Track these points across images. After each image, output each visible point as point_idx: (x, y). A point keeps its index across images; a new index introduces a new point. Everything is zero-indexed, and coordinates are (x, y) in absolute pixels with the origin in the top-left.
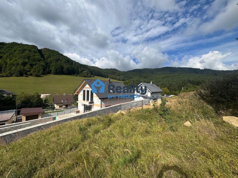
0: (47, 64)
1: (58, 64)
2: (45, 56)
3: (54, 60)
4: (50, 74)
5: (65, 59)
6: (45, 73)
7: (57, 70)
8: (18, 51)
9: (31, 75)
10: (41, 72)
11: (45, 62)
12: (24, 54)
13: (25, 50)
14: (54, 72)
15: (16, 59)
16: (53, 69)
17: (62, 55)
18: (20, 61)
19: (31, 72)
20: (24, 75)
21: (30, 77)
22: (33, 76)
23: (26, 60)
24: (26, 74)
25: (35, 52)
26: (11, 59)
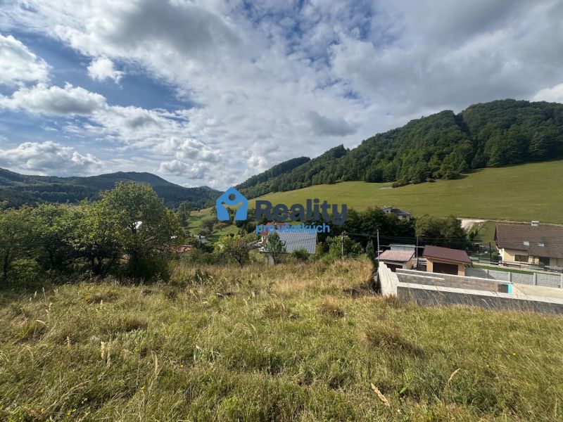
0: (475, 144)
1: (511, 133)
2: (471, 126)
3: (496, 128)
4: (485, 167)
5: (536, 113)
6: (470, 168)
7: (504, 152)
8: (418, 136)
9: (440, 177)
10: (460, 167)
11: (472, 140)
12: (428, 136)
13: (430, 127)
14: (496, 160)
15: (415, 150)
16: (493, 153)
17: (525, 104)
18: (421, 153)
19: (440, 171)
20: (428, 179)
21: (439, 182)
22: (445, 178)
23: (431, 148)
24: (431, 176)
25: (447, 125)
26: (407, 153)
